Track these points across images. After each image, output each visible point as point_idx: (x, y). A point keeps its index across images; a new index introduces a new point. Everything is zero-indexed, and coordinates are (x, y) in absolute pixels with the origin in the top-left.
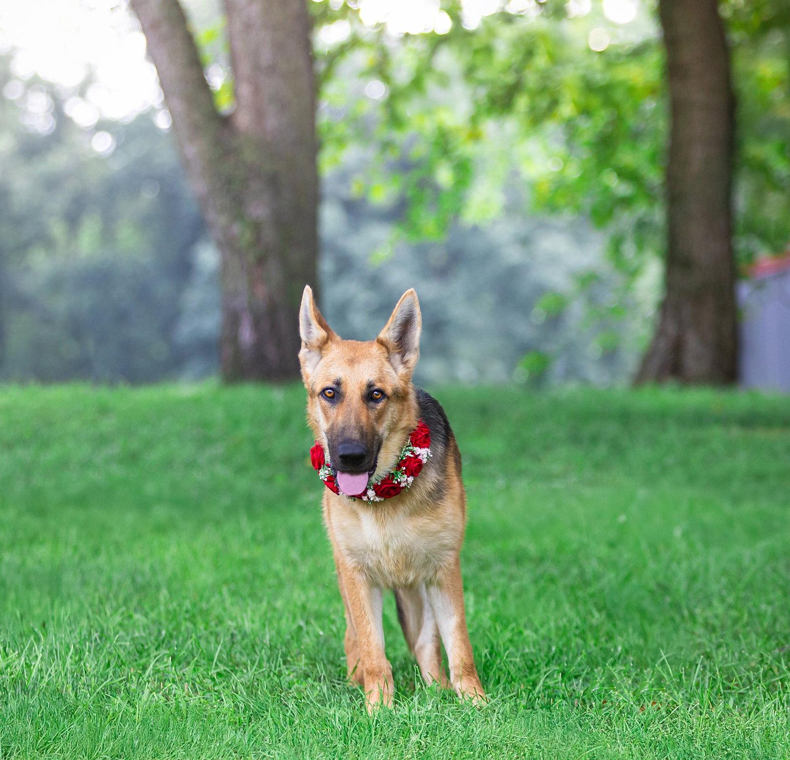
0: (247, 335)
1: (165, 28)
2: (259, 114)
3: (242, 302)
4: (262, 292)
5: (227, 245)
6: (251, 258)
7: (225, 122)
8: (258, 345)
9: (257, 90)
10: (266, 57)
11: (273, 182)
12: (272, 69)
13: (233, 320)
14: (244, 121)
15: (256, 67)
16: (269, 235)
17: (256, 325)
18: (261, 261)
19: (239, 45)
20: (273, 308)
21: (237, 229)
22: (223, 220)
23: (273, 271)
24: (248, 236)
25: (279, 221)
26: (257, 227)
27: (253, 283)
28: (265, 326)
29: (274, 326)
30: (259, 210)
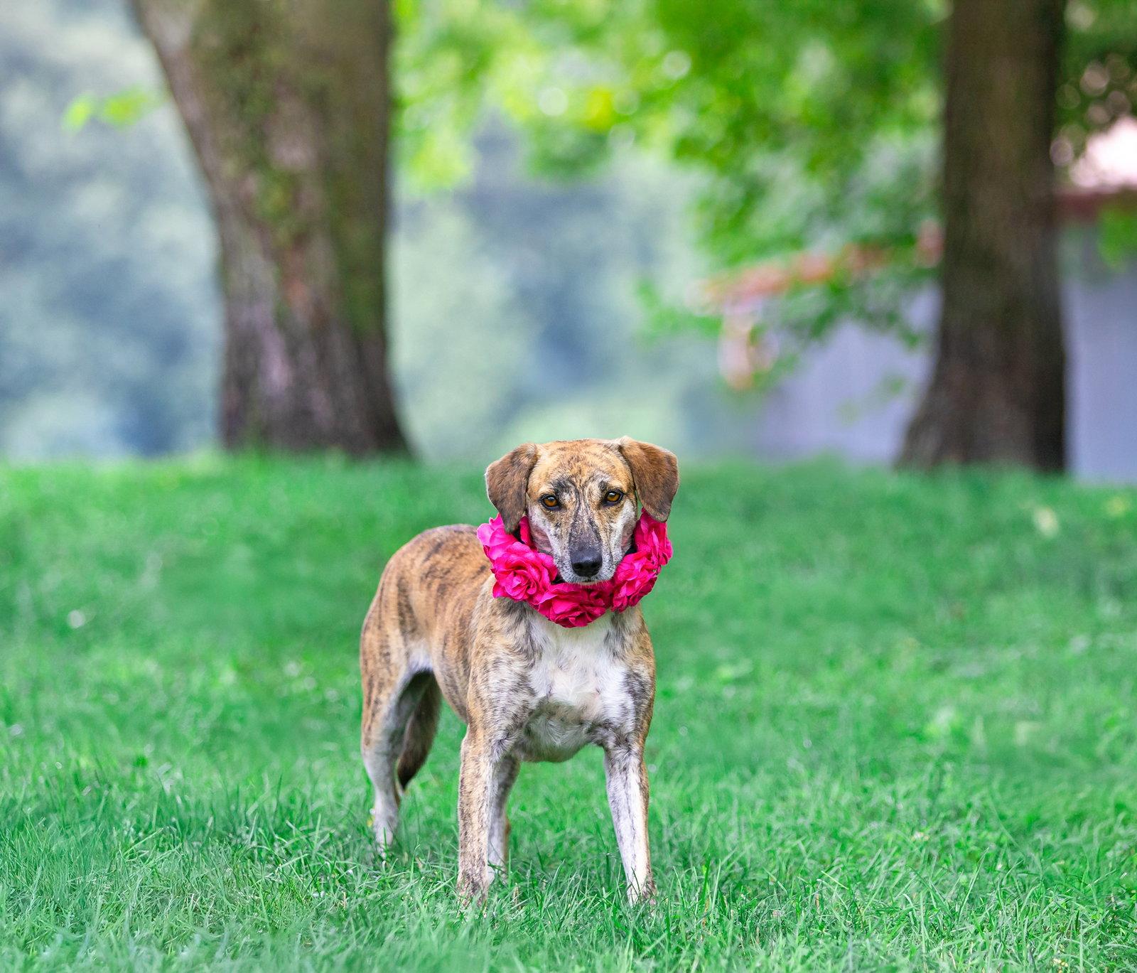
0: (273, 372)
3: (264, 311)
4: (301, 299)
6: (283, 234)
8: (297, 391)
11: (319, 103)
16: (314, 197)
17: (292, 352)
20: (320, 328)
21: (253, 184)
22: (229, 168)
23: (320, 254)
24: (277, 195)
25: (328, 169)
26: (292, 182)
27: (286, 280)
28: (309, 356)
29: (323, 357)
30: (296, 152)
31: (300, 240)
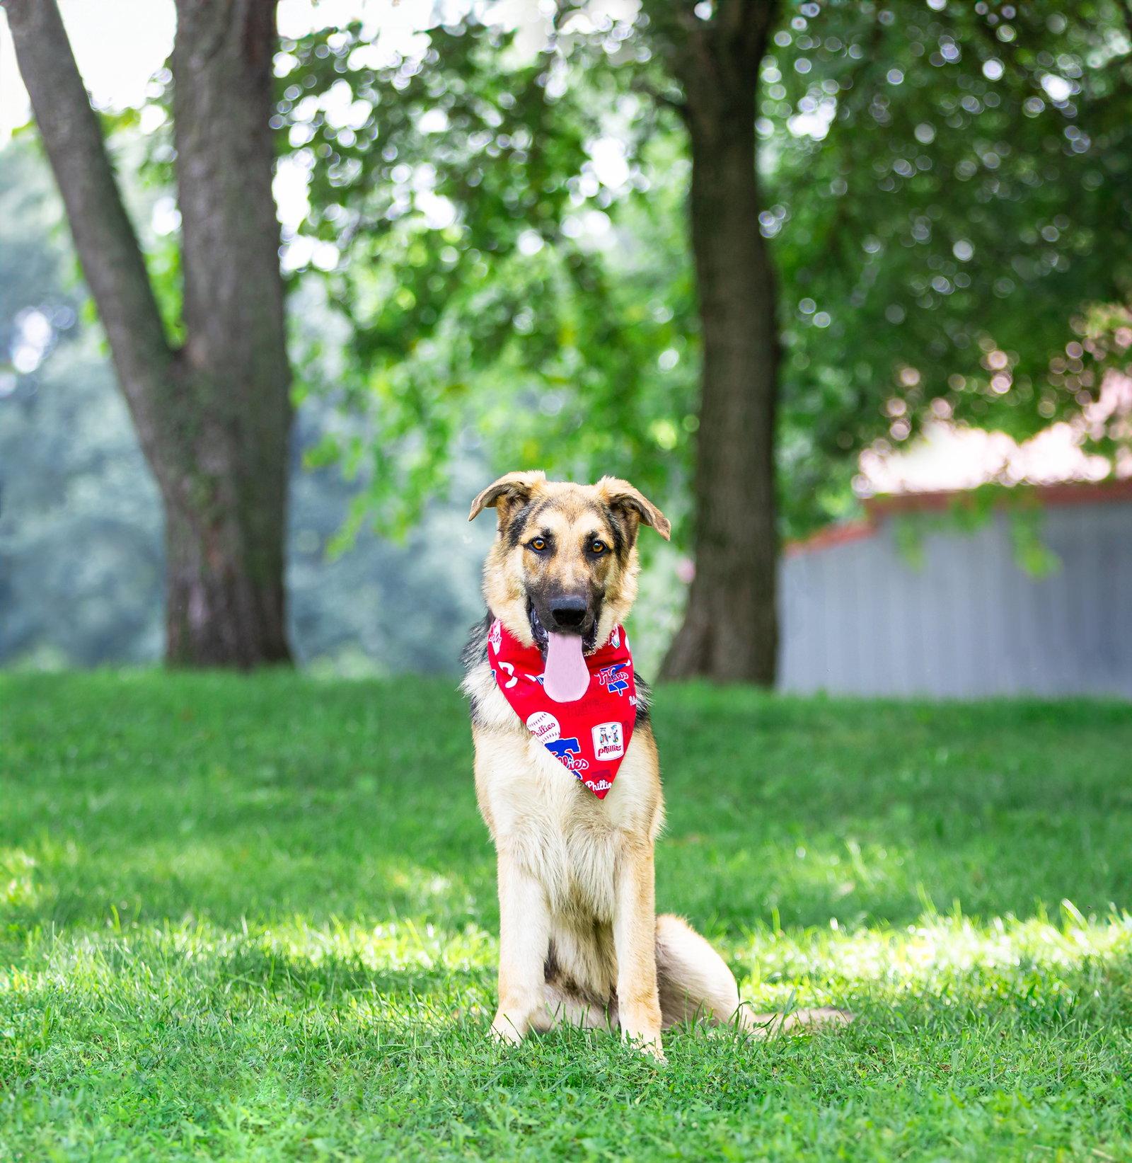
0: (198, 612)
3: (192, 571)
4: (218, 561)
5: (178, 502)
6: (206, 520)
7: (177, 354)
8: (213, 625)
10: (228, 278)
11: (234, 429)
13: (183, 593)
14: (199, 354)
16: (228, 492)
17: (210, 600)
20: (230, 581)
21: (188, 484)
22: (172, 473)
23: (232, 535)
24: (202, 493)
25: (240, 476)
26: (213, 483)
27: (207, 550)
28: (221, 602)
29: (231, 602)
30: (216, 462)
31: (217, 523)
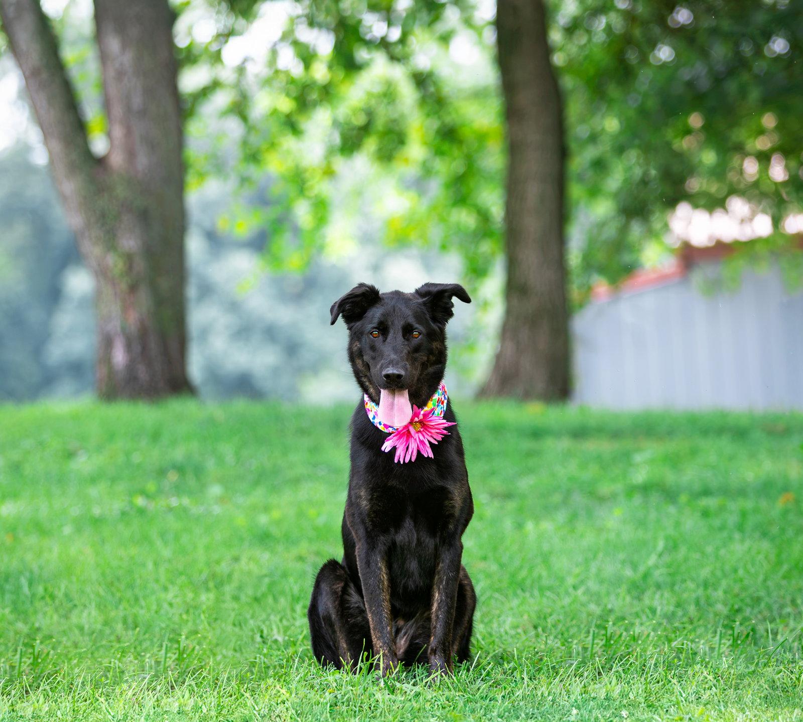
0: (119, 357)
1: (45, 75)
2: (131, 154)
3: (115, 325)
4: (133, 318)
5: (102, 273)
6: (124, 286)
7: (101, 162)
8: (131, 367)
9: (129, 133)
10: (137, 101)
11: (144, 217)
12: (143, 113)
13: (108, 342)
14: (117, 160)
15: (128, 109)
16: (140, 265)
17: (129, 347)
18: (133, 288)
19: (113, 91)
20: (144, 332)
21: (110, 259)
23: (144, 298)
24: (121, 265)
25: (149, 252)
26: (129, 258)
27: (125, 309)
28: (137, 348)
29: (144, 348)
30: (130, 242)
